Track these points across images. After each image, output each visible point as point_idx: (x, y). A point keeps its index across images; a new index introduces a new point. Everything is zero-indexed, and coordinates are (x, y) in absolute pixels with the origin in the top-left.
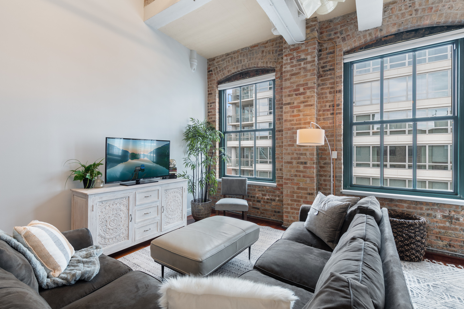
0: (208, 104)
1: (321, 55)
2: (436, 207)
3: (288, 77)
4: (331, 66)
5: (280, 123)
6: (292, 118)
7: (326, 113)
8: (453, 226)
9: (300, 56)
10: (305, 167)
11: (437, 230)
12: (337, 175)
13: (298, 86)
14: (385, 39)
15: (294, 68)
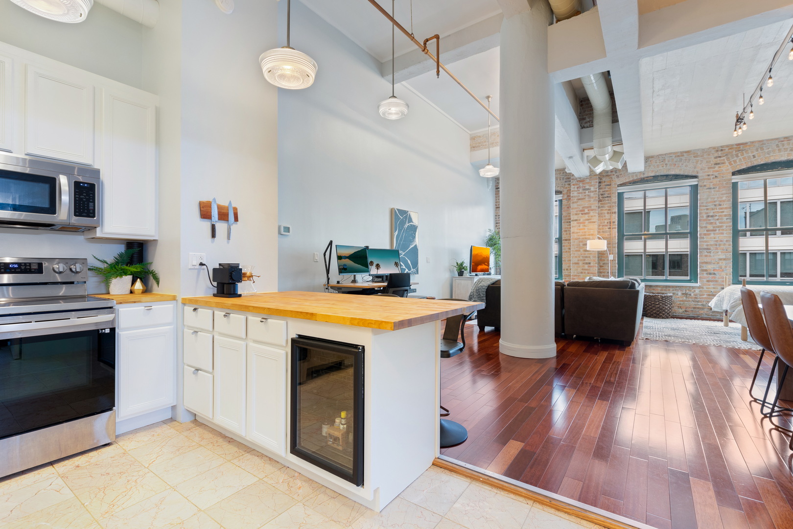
0: (496, 216)
1: (600, 186)
2: (678, 289)
3: (575, 200)
4: (609, 194)
5: (567, 234)
6: (578, 231)
7: (605, 227)
8: (688, 299)
9: (585, 187)
10: (589, 266)
11: (679, 303)
12: (613, 271)
13: (584, 207)
14: (647, 178)
15: (580, 195)
